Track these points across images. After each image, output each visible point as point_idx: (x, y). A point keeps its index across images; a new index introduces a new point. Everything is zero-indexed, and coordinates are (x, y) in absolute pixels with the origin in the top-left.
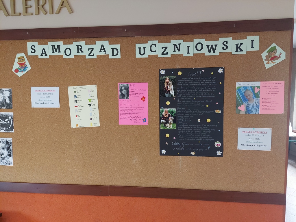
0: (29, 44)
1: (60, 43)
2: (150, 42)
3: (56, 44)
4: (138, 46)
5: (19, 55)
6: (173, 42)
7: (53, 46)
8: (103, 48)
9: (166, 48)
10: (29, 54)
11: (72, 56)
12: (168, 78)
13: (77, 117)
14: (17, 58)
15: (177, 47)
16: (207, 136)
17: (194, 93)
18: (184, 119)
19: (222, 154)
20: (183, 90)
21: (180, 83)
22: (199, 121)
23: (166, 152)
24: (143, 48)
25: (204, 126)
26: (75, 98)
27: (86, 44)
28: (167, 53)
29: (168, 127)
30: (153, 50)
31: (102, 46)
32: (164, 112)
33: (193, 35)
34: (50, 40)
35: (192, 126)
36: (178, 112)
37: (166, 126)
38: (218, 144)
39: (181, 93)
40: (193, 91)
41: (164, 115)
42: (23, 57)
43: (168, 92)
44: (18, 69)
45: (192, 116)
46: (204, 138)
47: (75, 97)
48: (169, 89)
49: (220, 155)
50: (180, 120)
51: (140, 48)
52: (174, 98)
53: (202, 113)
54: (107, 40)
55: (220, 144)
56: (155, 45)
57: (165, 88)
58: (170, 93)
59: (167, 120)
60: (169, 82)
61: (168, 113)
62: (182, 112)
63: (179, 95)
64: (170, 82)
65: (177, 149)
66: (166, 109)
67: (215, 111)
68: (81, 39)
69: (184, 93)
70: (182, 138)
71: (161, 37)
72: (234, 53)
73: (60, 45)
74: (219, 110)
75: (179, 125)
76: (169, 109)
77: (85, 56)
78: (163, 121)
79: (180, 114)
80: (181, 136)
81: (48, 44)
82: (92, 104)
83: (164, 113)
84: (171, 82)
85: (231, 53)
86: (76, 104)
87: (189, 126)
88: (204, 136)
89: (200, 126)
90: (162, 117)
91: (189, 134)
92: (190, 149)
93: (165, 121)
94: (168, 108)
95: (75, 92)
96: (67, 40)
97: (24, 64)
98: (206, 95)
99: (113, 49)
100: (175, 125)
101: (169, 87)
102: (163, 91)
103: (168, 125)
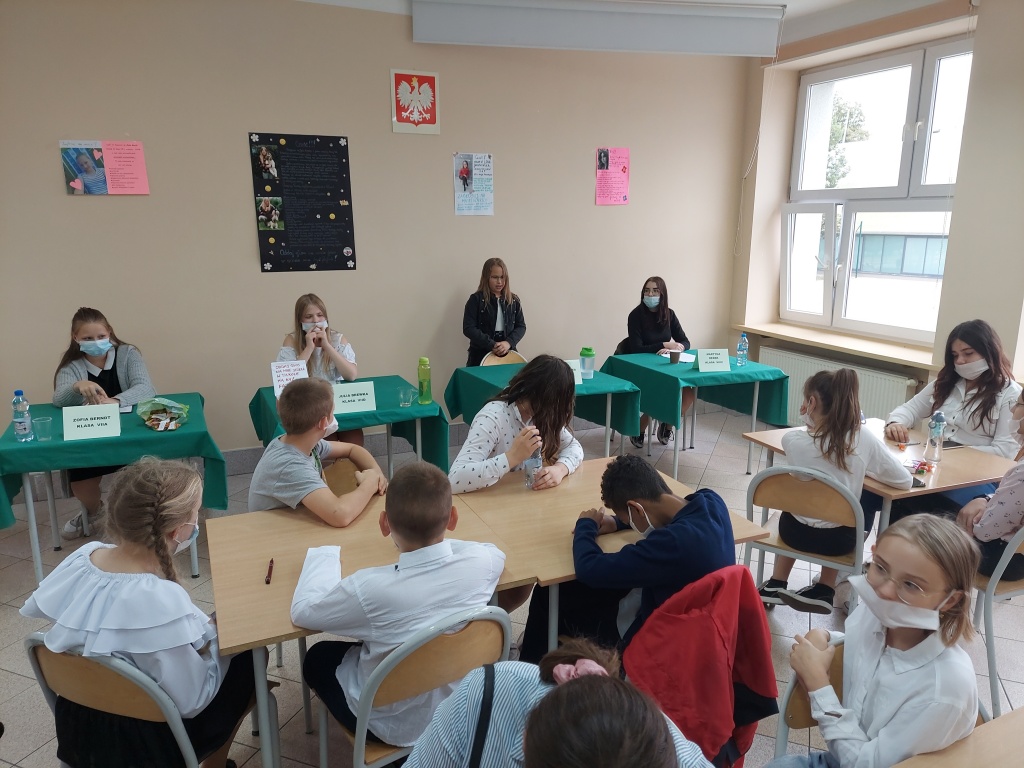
12: (264, 148)
16: (332, 240)
17: (308, 174)
18: (296, 214)
20: (289, 168)
21: (285, 158)
22: (318, 216)
23: (271, 266)
25: (327, 225)
29: (272, 227)
32: (263, 203)
35: (308, 226)
36: (286, 204)
37: (268, 225)
38: (348, 251)
39: (288, 173)
40: (305, 171)
41: (264, 207)
43: (267, 170)
45: (307, 208)
46: (328, 243)
48: (268, 166)
49: (352, 266)
50: (289, 216)
53: (321, 206)
55: (351, 251)
57: (261, 164)
58: (269, 172)
59: (269, 215)
60: (267, 155)
61: (270, 205)
62: (291, 203)
63: (284, 176)
65: (289, 261)
66: (267, 198)
67: (340, 201)
69: (291, 174)
70: (294, 244)
74: (346, 201)
75: (289, 223)
78: (263, 217)
79: (289, 206)
80: (294, 241)
83: (262, 205)
84: (270, 155)
87: (305, 224)
88: (328, 240)
89: (322, 225)
90: (260, 211)
91: (305, 238)
92: (309, 260)
93: (266, 218)
98: (325, 178)
100: (282, 223)
101: (267, 162)
102: (258, 169)
103: (271, 224)
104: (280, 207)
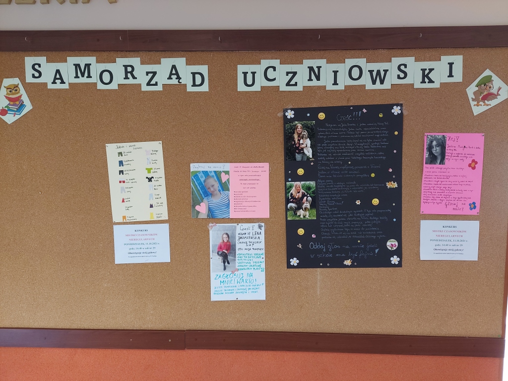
0: (29, 61)
1: (91, 60)
2: (265, 63)
3: (82, 61)
4: (241, 68)
5: (7, 82)
6: (308, 63)
7: (77, 66)
8: (174, 71)
9: (295, 74)
10: (29, 79)
11: (114, 86)
13: (123, 201)
14: (5, 87)
15: (314, 72)
16: (373, 231)
17: (348, 152)
18: (331, 200)
19: (400, 262)
20: (327, 146)
21: (323, 135)
22: (358, 202)
23: (298, 261)
24: (252, 73)
25: (367, 213)
26: (120, 166)
27: (142, 63)
28: (296, 83)
29: (302, 217)
30: (270, 76)
31: (174, 67)
32: (294, 188)
33: (344, 52)
34: (71, 52)
35: (344, 214)
36: (320, 188)
37: (298, 214)
38: (393, 243)
39: (325, 153)
40: (346, 149)
41: (294, 194)
42: (17, 86)
43: (301, 151)
44: (7, 109)
45: (345, 193)
46: (368, 235)
47: (121, 163)
48: (303, 146)
49: (397, 263)
50: (323, 203)
51: (245, 74)
52: (312, 161)
53: (363, 189)
54: (183, 57)
55: (397, 244)
56: (274, 69)
57: (295, 144)
58: (304, 153)
59: (299, 202)
60: (303, 133)
61: (302, 191)
62: (326, 188)
63: (320, 157)
64: (305, 133)
65: (319, 256)
66: (298, 183)
67: (387, 183)
68: (132, 53)
69: (329, 153)
70: (327, 236)
71: (286, 54)
72: (418, 85)
73: (90, 64)
74: (394, 183)
75: (322, 211)
76: (302, 182)
77: (140, 85)
78: (293, 205)
79: (324, 191)
80: (327, 232)
81: (66, 61)
82: (153, 177)
83: (293, 191)
85: (413, 85)
86: (122, 177)
87: (341, 212)
88: (368, 231)
89: (361, 213)
90: (290, 198)
91: (341, 228)
92: (343, 255)
93: (296, 206)
94: (300, 181)
95: (120, 154)
96: (105, 54)
97: (18, 99)
98: (370, 156)
99: (194, 74)
100: (314, 212)
101: (301, 141)
102: (291, 150)
103: (301, 213)
104: (313, 192)
